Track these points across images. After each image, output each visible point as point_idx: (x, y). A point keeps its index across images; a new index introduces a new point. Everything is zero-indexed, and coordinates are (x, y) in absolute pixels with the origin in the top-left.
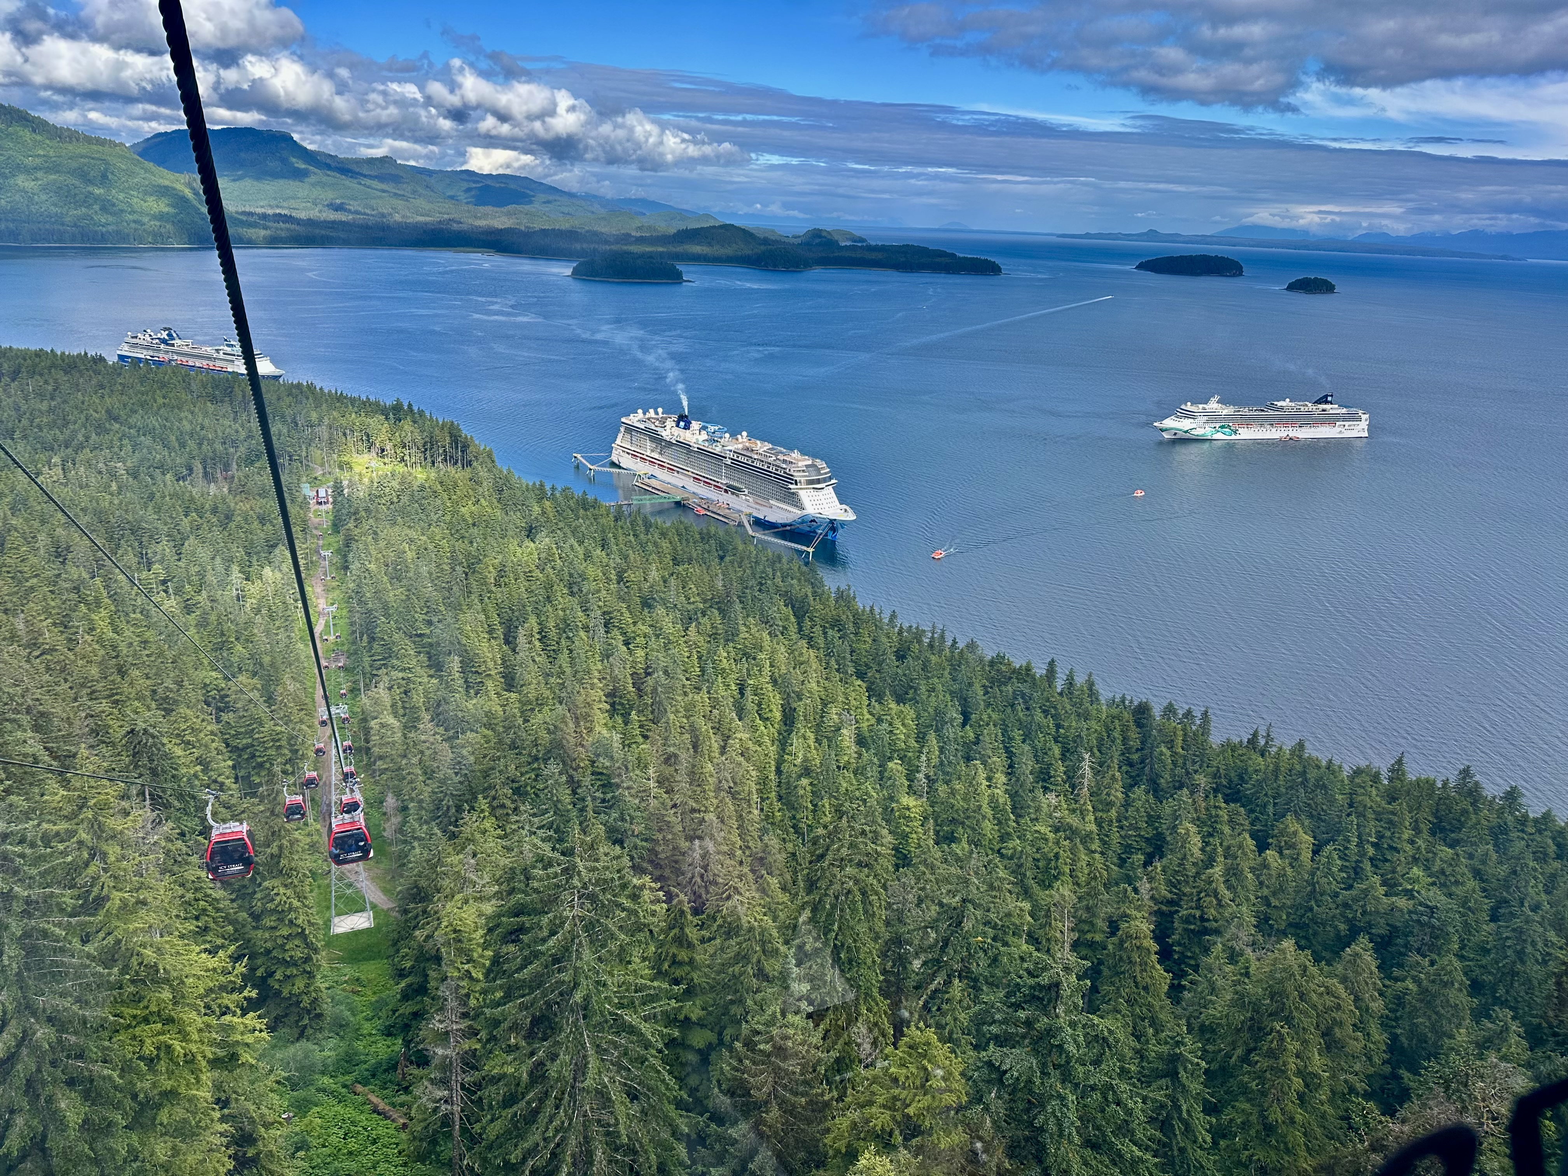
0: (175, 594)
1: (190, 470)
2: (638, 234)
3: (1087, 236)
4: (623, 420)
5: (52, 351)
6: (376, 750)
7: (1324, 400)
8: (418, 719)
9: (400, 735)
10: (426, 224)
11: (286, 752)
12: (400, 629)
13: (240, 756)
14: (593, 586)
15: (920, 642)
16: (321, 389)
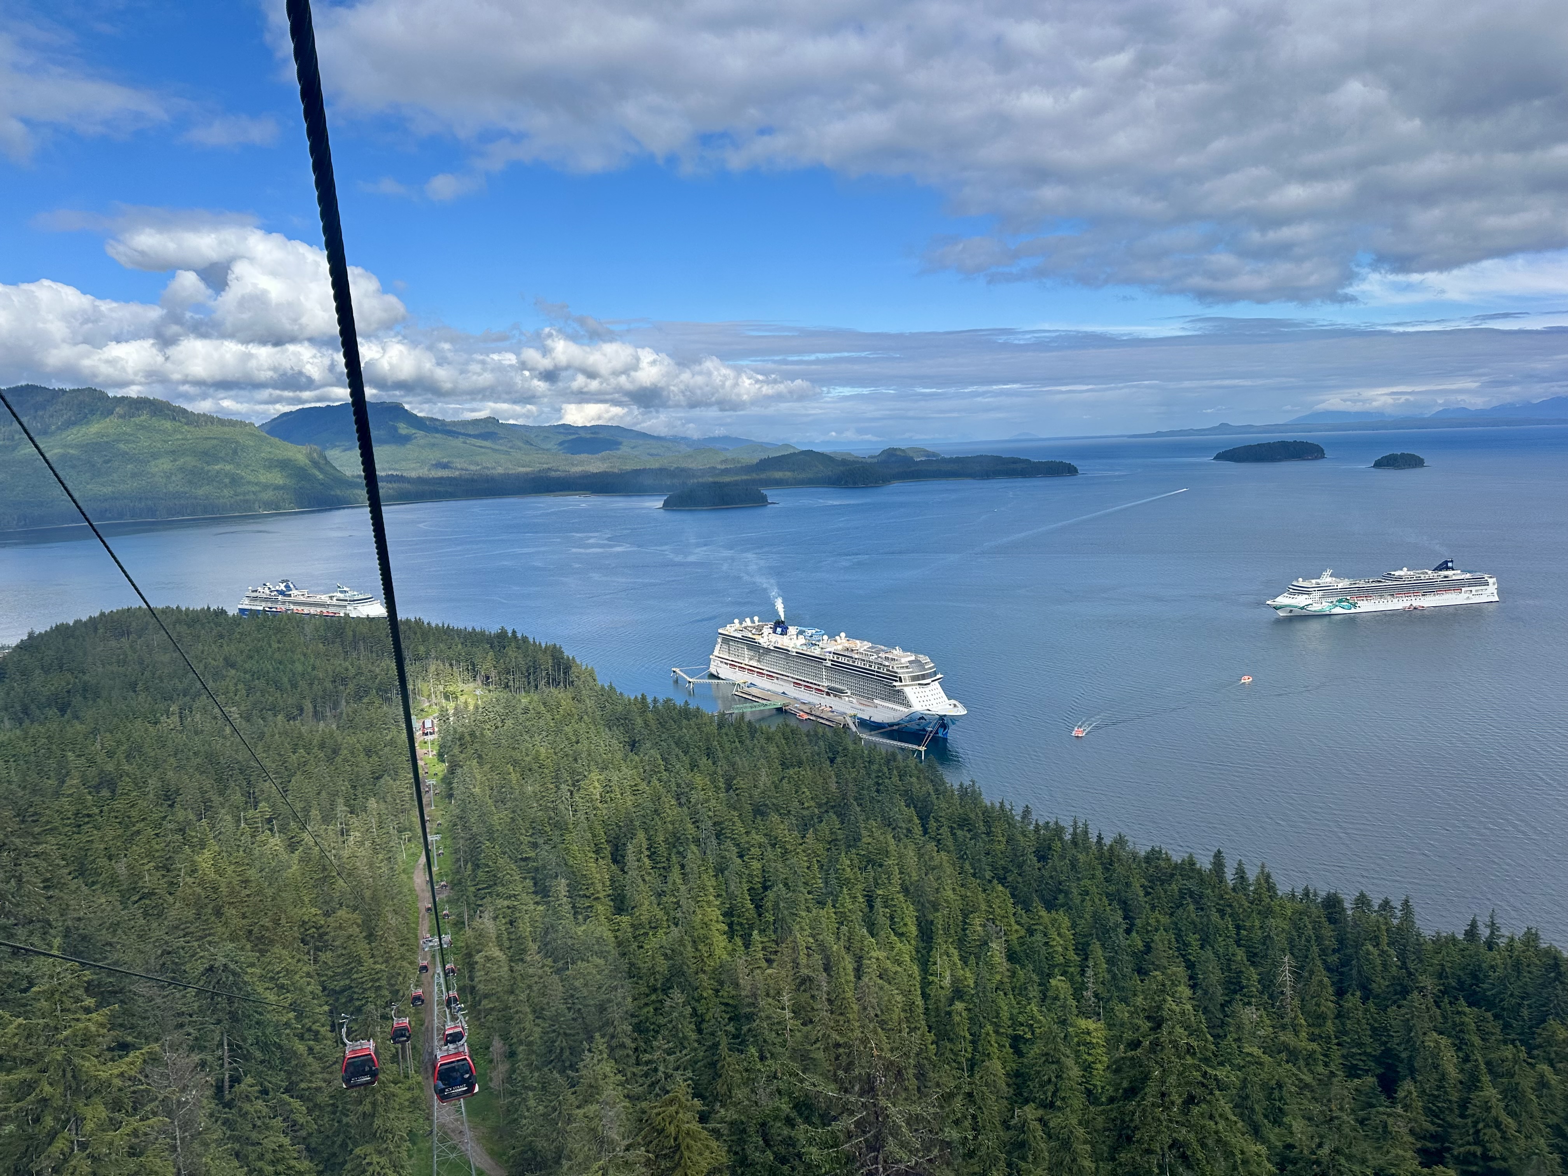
0: (279, 832)
1: (301, 710)
2: (723, 467)
3: (1159, 434)
4: (720, 631)
5: (177, 608)
6: (481, 987)
7: (1444, 566)
8: (524, 951)
9: (506, 969)
10: (527, 474)
11: (386, 993)
12: (504, 853)
13: (337, 1000)
14: (702, 796)
15: (1061, 839)
16: (428, 624)
